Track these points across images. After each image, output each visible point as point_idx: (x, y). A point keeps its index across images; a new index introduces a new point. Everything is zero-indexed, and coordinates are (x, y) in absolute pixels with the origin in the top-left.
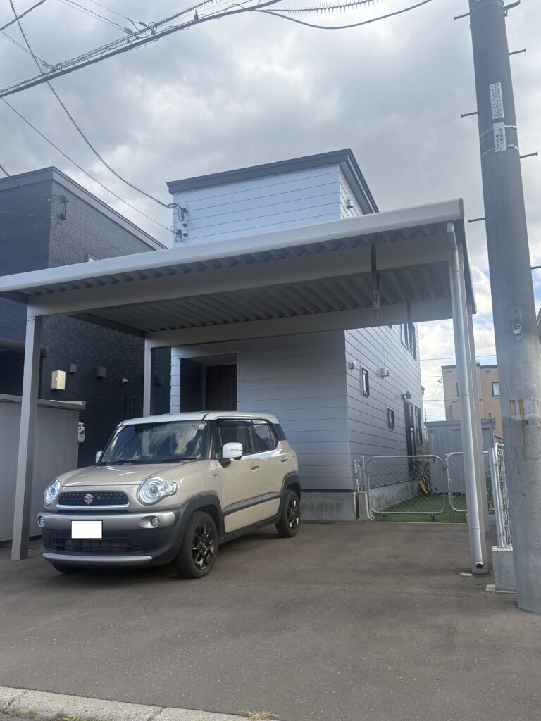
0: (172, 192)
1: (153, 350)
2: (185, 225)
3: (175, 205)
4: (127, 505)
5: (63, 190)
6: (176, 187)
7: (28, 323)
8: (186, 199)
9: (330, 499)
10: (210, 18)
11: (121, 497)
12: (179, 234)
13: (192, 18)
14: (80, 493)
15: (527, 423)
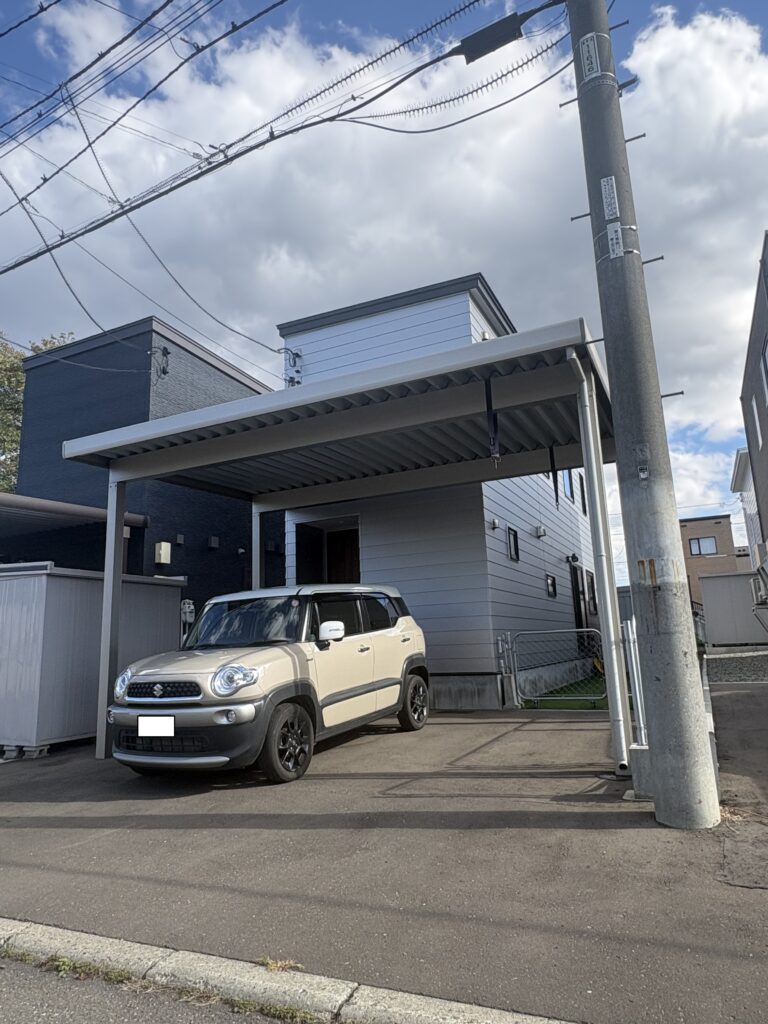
0: (283, 336)
1: (262, 515)
2: (298, 372)
3: (287, 350)
4: (199, 698)
5: (165, 341)
6: (287, 330)
7: (110, 489)
8: (298, 342)
9: (471, 685)
10: (286, 133)
11: (192, 688)
12: (292, 381)
13: (267, 136)
14: (150, 683)
15: (660, 589)
